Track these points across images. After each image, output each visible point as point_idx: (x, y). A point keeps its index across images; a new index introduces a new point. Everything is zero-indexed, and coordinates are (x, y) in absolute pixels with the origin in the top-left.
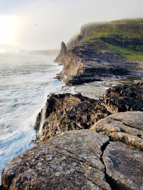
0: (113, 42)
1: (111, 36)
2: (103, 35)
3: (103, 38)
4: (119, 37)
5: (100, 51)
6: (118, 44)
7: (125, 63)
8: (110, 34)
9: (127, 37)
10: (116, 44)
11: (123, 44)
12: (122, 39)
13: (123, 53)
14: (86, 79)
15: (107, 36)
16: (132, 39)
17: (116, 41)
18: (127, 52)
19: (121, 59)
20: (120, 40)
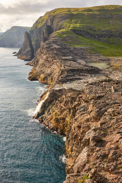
0: (86, 34)
1: (83, 27)
2: (75, 27)
3: (74, 30)
4: (91, 29)
5: (73, 46)
6: (91, 37)
7: (99, 60)
8: (82, 26)
9: (100, 29)
10: (89, 37)
11: (97, 36)
12: (95, 31)
13: (97, 47)
14: (70, 78)
15: (79, 27)
16: (105, 31)
17: (88, 33)
18: (101, 46)
19: (95, 55)
20: (93, 32)
